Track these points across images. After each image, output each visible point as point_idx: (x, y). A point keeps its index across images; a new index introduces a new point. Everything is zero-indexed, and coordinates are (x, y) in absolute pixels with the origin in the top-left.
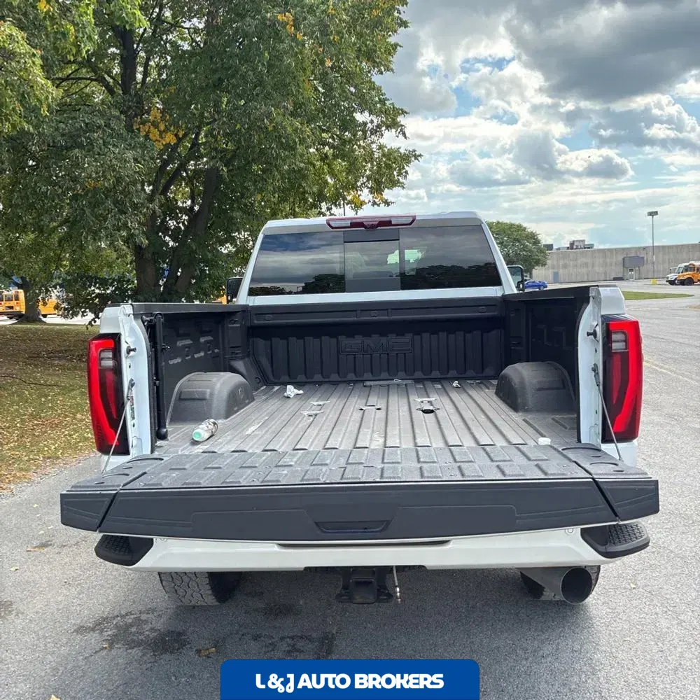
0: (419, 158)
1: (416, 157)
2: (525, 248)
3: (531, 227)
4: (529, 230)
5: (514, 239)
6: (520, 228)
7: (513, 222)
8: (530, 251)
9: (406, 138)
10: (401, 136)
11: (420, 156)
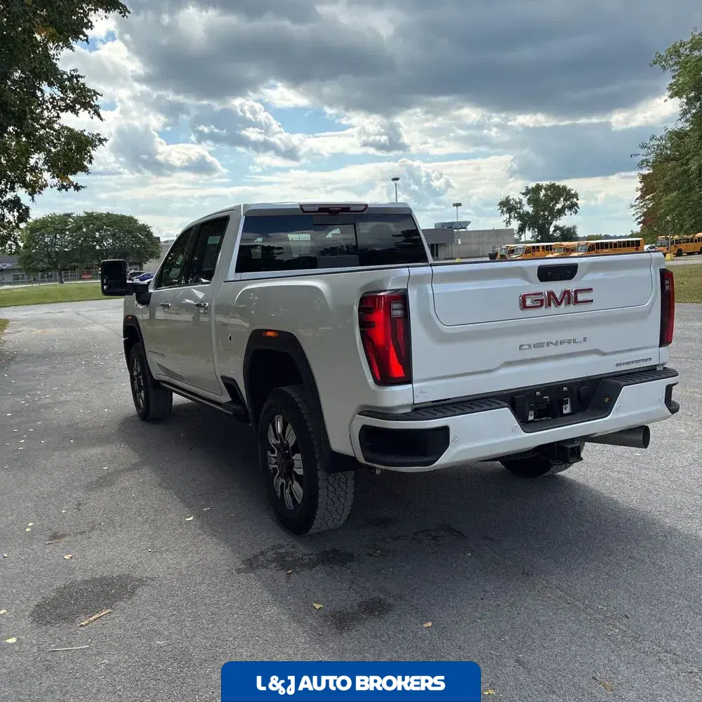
0: (104, 143)
1: (101, 141)
2: (138, 241)
3: (142, 220)
4: (140, 223)
5: (127, 231)
6: (131, 220)
7: (124, 214)
8: (144, 243)
9: (102, 119)
10: (95, 117)
11: (105, 140)
